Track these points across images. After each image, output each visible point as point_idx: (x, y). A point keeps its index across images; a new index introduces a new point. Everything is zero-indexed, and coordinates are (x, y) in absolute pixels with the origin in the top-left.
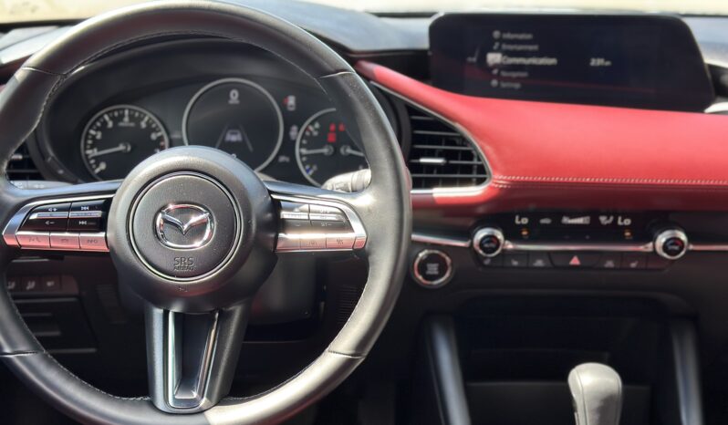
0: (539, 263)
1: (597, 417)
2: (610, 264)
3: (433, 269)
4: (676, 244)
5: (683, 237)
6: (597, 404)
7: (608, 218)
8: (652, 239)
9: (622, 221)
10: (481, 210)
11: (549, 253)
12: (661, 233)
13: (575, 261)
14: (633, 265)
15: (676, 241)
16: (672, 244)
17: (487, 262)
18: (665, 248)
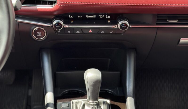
0: (78, 32)
1: (92, 88)
2: (103, 32)
3: (39, 34)
4: (125, 26)
5: (127, 23)
6: (92, 84)
7: (102, 16)
8: (117, 23)
9: (107, 17)
10: (55, 13)
11: (81, 29)
12: (120, 21)
13: (90, 31)
14: (111, 32)
15: (124, 24)
16: (123, 26)
17: (59, 32)
18: (121, 26)
